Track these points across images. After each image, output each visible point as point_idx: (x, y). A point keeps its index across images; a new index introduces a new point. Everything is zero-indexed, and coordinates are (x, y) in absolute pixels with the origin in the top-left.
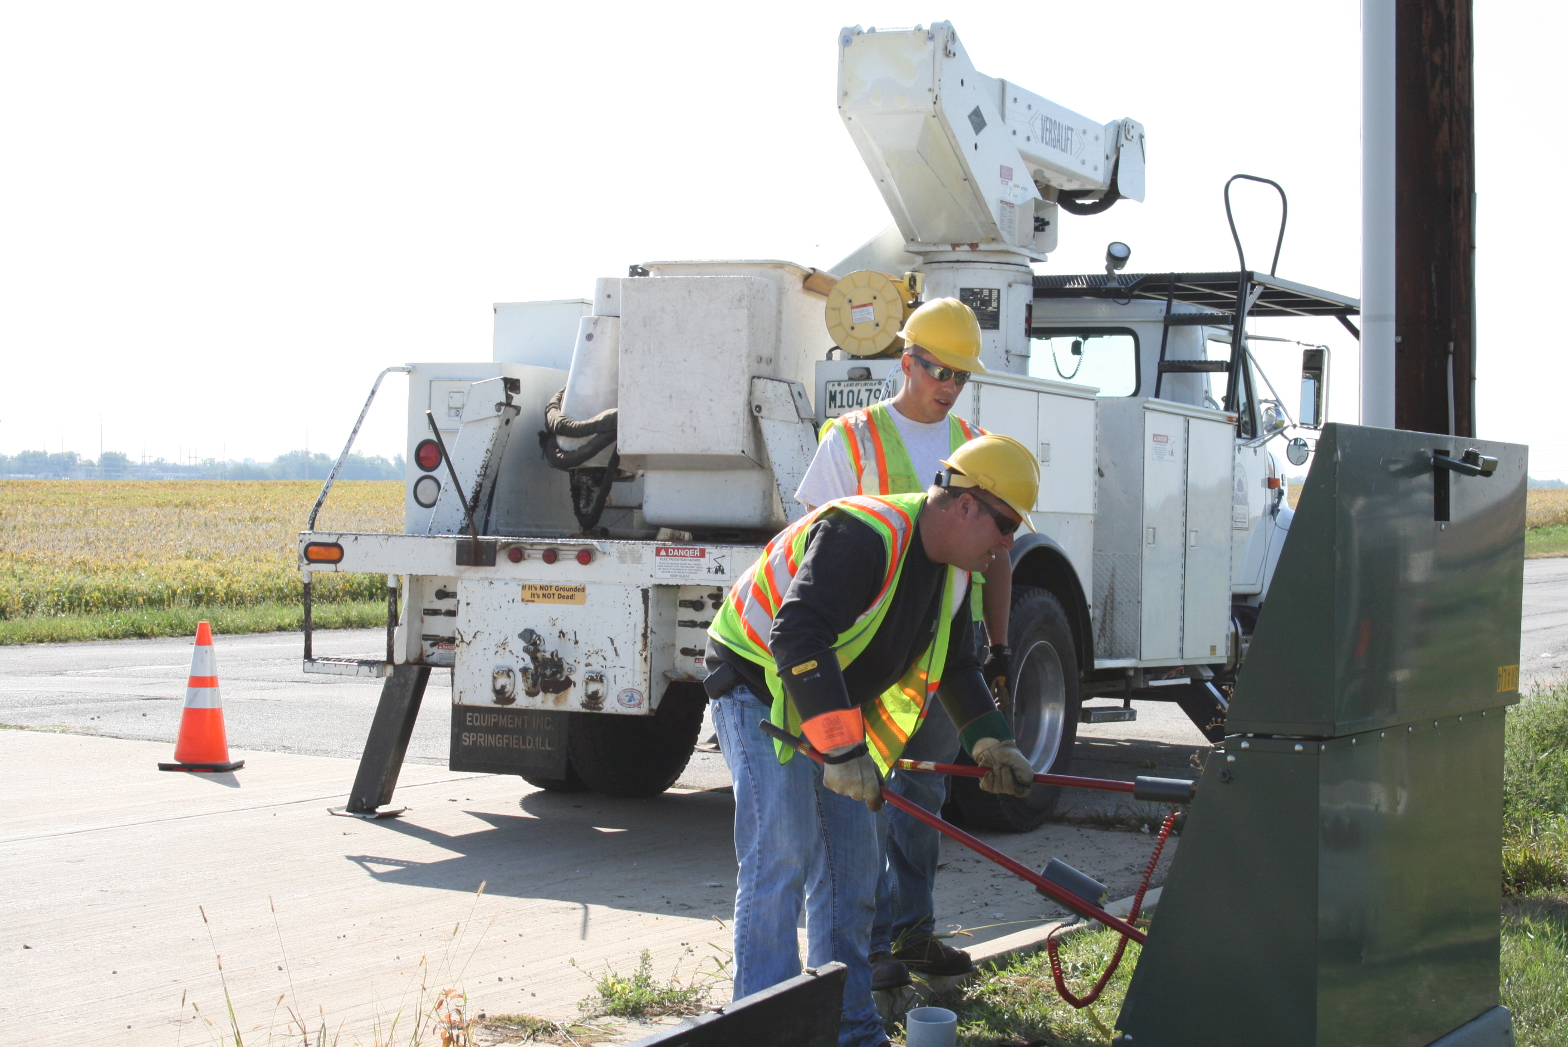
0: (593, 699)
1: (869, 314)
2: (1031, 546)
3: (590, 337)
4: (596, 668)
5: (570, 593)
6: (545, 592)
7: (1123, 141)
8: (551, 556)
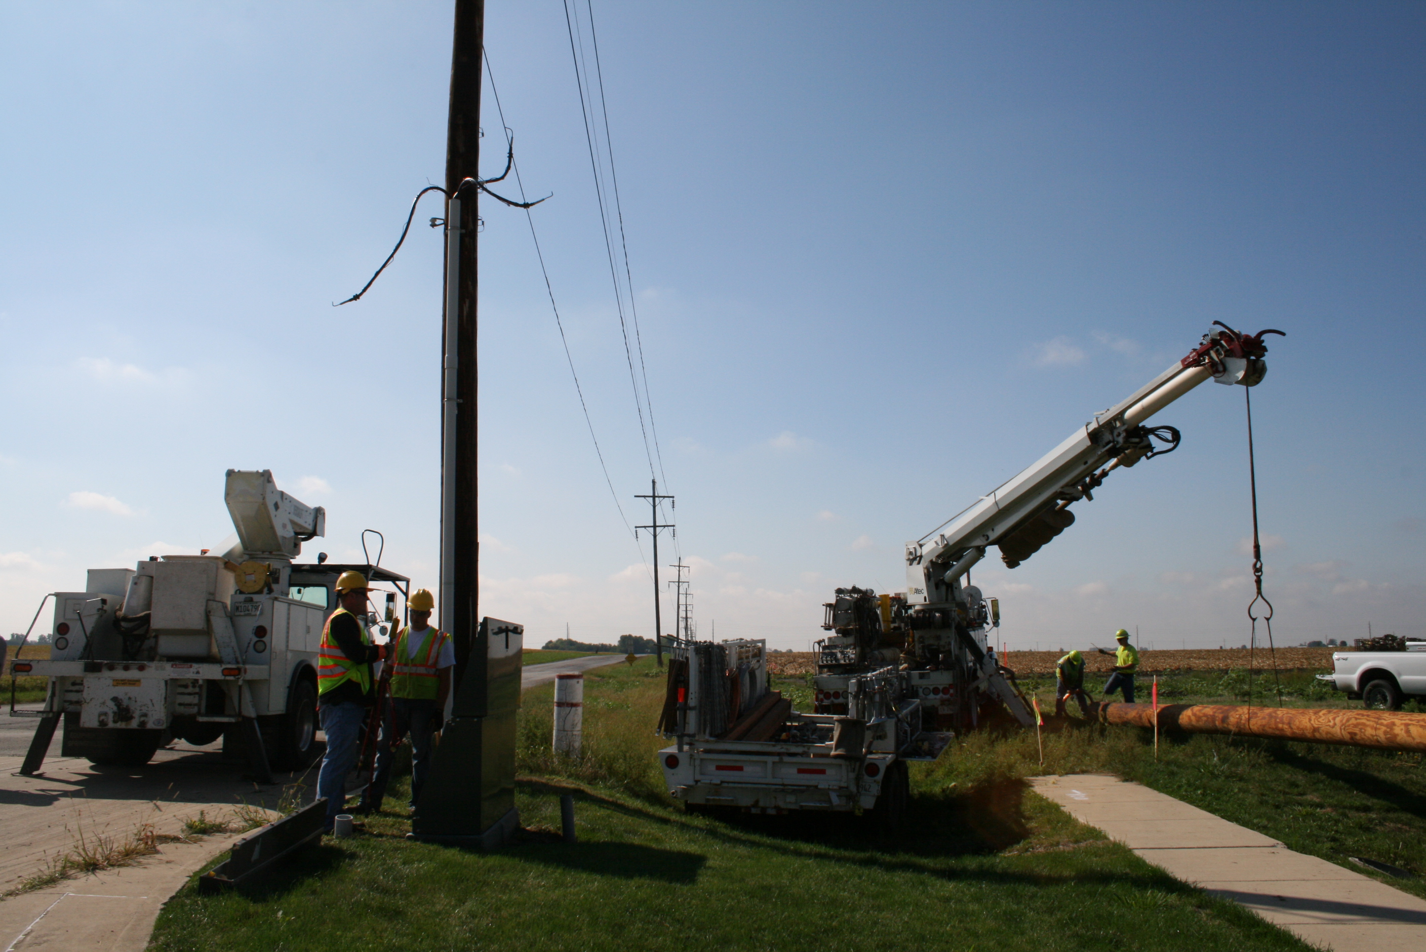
0: (143, 724)
1: (253, 577)
2: (304, 664)
3: (136, 584)
4: (144, 711)
5: (134, 682)
6: (124, 682)
7: (319, 515)
8: (126, 668)
